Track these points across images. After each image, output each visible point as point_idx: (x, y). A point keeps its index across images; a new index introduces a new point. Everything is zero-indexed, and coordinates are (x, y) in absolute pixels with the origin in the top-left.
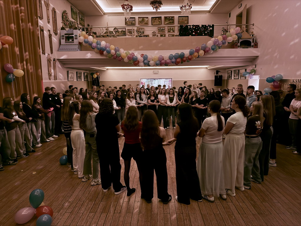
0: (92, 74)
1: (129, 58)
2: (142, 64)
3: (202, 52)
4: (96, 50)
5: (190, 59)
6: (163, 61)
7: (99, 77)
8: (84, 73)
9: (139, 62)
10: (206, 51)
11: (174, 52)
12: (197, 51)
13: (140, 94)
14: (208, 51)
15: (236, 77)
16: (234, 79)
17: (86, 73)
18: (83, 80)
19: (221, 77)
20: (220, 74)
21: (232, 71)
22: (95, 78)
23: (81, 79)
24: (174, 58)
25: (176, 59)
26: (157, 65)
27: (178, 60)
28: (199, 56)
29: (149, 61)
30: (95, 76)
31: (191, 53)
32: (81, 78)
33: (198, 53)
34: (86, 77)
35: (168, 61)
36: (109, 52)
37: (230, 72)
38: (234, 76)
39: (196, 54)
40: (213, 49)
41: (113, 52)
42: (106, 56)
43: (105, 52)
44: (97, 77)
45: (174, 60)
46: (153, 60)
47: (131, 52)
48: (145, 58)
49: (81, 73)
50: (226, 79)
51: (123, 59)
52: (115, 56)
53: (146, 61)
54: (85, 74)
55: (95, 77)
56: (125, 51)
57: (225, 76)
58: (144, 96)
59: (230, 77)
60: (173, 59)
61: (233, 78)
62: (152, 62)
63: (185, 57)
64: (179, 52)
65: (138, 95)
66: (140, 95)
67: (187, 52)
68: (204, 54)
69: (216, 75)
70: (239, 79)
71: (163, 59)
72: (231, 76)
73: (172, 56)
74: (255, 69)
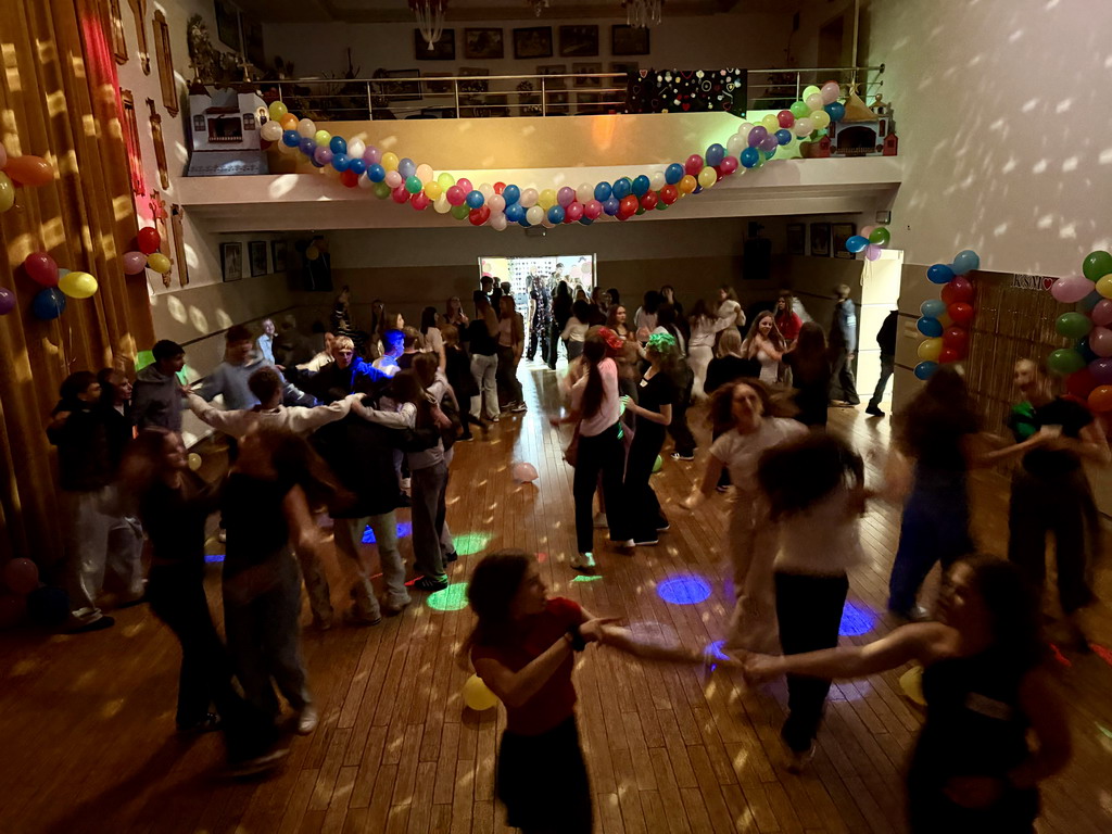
0: (302, 246)
2: (501, 219)
3: (708, 175)
4: (329, 170)
5: (668, 201)
8: (273, 245)
9: (488, 211)
10: (723, 169)
11: (612, 175)
12: (694, 170)
14: (729, 172)
15: (819, 249)
16: (812, 254)
17: (278, 242)
18: (270, 270)
19: (767, 244)
20: (761, 236)
21: (804, 228)
22: (312, 262)
23: (265, 269)
25: (620, 198)
26: (554, 221)
28: (699, 186)
29: (525, 210)
30: (312, 253)
31: (673, 178)
32: (264, 263)
33: (696, 177)
34: (279, 258)
36: (378, 178)
37: (800, 229)
38: (814, 245)
39: (688, 181)
40: (748, 164)
41: (394, 177)
42: (367, 191)
43: (363, 179)
46: (538, 204)
47: (457, 175)
48: (511, 196)
49: (264, 247)
51: (429, 202)
52: (402, 190)
53: (513, 210)
55: (313, 256)
56: (436, 174)
59: (796, 246)
60: (608, 198)
61: (808, 252)
62: (533, 212)
63: (652, 191)
64: (632, 173)
67: (656, 174)
68: (718, 180)
69: (747, 238)
71: (575, 201)
72: (800, 243)
73: (607, 188)
74: (887, 227)
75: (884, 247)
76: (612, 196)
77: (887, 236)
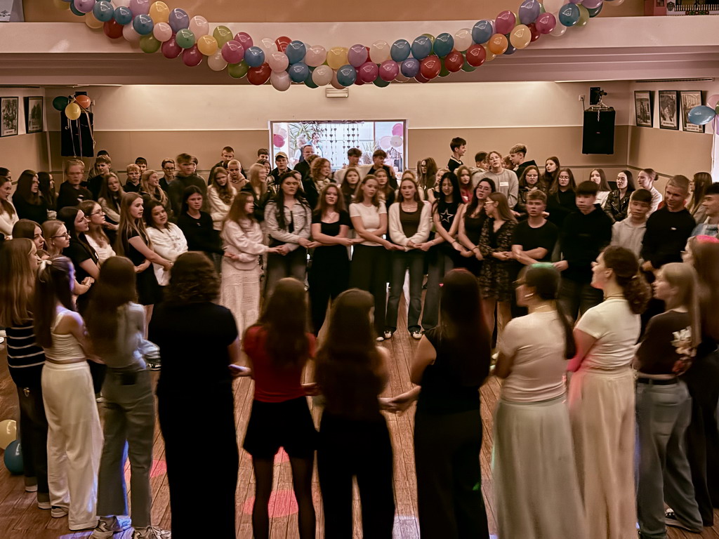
0: (61, 103)
1: (228, 56)
2: (283, 78)
3: (521, 34)
4: (90, 18)
5: (476, 62)
6: (367, 69)
7: (91, 115)
8: (26, 101)
9: (269, 70)
10: (538, 27)
11: (411, 32)
12: (505, 28)
13: (280, 200)
14: (545, 30)
15: (668, 121)
16: (662, 127)
17: (34, 98)
18: (22, 130)
19: (610, 115)
20: (605, 104)
21: (652, 94)
22: (74, 122)
23: (16, 128)
24: (411, 56)
25: (420, 60)
26: (342, 83)
27: (430, 64)
28: (510, 47)
29: (312, 69)
30: (73, 110)
31: (480, 38)
32: (15, 122)
33: (508, 36)
34: (33, 117)
35: (389, 68)
36: (145, 31)
37: (647, 96)
38: (662, 116)
39: (499, 40)
40: (567, 22)
41: (163, 29)
42: (133, 44)
43: (129, 31)
44: (83, 115)
45: (410, 64)
46: (326, 63)
47: (235, 28)
48: (296, 54)
49: (15, 102)
50: (631, 122)
51: (202, 57)
52: (172, 45)
53: (297, 69)
54: (32, 104)
55: (75, 115)
56: (213, 26)
57: (627, 112)
58: (294, 209)
59: (644, 117)
60: (405, 59)
61: (656, 125)
62: (321, 72)
63: (456, 52)
64: (435, 29)
65: (270, 209)
66: (281, 207)
67: (461, 32)
68: (533, 39)
69: (588, 106)
70: (681, 128)
71: (369, 60)
72: (649, 114)
73: (406, 48)
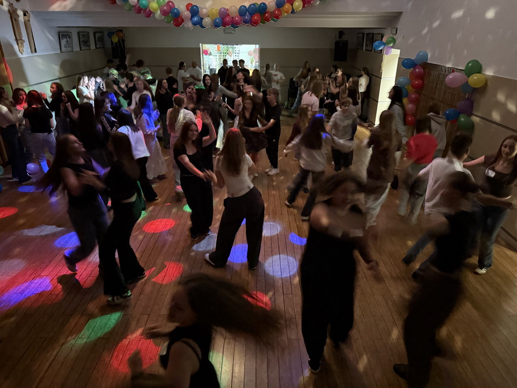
0: (110, 35)
2: (189, 23)
3: (298, 3)
5: (277, 17)
6: (227, 19)
7: (123, 41)
8: (94, 34)
9: (182, 19)
10: (306, 0)
12: (291, 0)
14: (309, 1)
15: (368, 47)
16: (366, 50)
17: (97, 32)
18: (93, 47)
19: (345, 44)
20: (345, 38)
22: (116, 43)
23: (89, 46)
25: (252, 15)
26: (216, 25)
28: (293, 10)
29: (202, 19)
31: (279, 5)
33: (292, 5)
34: (99, 41)
35: (237, 19)
37: (362, 35)
38: (366, 45)
39: (288, 6)
44: (119, 41)
45: (247, 17)
46: (208, 16)
48: (194, 11)
49: (88, 35)
50: (355, 47)
51: (152, 13)
52: (138, 7)
53: (195, 19)
54: (98, 35)
55: (116, 40)
59: (360, 45)
60: (245, 15)
62: (207, 21)
63: (268, 12)
67: (271, 2)
68: (303, 7)
69: (338, 39)
70: (373, 51)
71: (228, 15)
73: (245, 9)
74: (395, 37)
75: (392, 47)
76: (248, 13)
77: (394, 41)
